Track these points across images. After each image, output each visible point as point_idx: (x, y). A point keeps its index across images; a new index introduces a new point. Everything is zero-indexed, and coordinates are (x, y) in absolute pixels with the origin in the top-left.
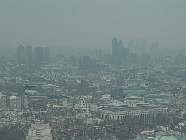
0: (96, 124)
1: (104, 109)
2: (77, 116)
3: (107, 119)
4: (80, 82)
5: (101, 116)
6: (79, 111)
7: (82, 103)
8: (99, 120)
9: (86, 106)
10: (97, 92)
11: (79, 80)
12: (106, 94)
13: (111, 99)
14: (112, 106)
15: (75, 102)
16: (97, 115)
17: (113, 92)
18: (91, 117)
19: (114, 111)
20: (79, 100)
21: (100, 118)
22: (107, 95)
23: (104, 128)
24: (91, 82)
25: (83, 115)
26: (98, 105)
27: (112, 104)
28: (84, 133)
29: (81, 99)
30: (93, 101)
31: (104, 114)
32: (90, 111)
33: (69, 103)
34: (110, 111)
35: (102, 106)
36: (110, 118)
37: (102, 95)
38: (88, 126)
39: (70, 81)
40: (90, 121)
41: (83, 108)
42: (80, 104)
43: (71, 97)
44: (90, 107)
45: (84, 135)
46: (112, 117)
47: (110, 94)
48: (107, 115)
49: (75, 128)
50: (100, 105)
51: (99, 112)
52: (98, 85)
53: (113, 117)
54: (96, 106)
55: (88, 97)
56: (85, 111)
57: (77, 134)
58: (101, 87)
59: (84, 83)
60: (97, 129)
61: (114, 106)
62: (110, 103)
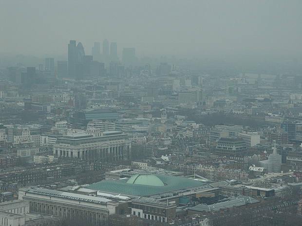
0: (47, 164)
1: (58, 142)
2: (19, 153)
3: (63, 155)
4: (23, 104)
5: (54, 152)
6: (21, 146)
7: (26, 135)
8: (51, 158)
9: (32, 139)
10: (48, 118)
11: (21, 102)
12: (60, 121)
13: (69, 128)
14: (69, 137)
15: (16, 133)
16: (48, 150)
17: (71, 118)
18: (39, 155)
19: (72, 144)
20: (22, 130)
21: (52, 155)
22: (63, 122)
23: (58, 168)
24: (38, 104)
25: (28, 152)
26: (49, 137)
27: (69, 134)
28: (30, 177)
29: (24, 129)
30: (41, 132)
31: (59, 149)
32: (38, 146)
33: (6, 136)
34: (67, 145)
35: (55, 137)
36: (68, 154)
37: (55, 122)
38: (35, 167)
39: (8, 104)
40: (38, 159)
41: (27, 142)
42: (23, 136)
43: (11, 126)
44: (38, 140)
45: (30, 180)
46: (70, 153)
47: (67, 121)
48: (62, 150)
49: (16, 170)
50: (52, 137)
51: (51, 147)
52: (49, 109)
53: (72, 153)
54: (47, 138)
55: (35, 126)
56: (30, 145)
57: (20, 178)
58: (54, 112)
59: (28, 106)
60: (48, 170)
61: (72, 138)
62: (66, 133)
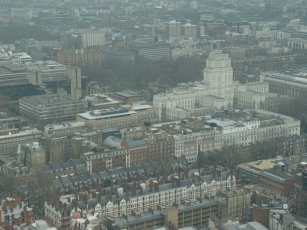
0: (282, 54)
1: (292, 37)
2: (261, 45)
3: (295, 47)
4: (263, 5)
5: (289, 45)
6: (262, 39)
7: (266, 30)
8: (286, 49)
9: (271, 34)
10: (284, 16)
11: (262, 3)
12: (294, 18)
13: (301, 24)
14: (301, 32)
15: (258, 29)
16: (284, 43)
17: (303, 16)
18: (276, 46)
19: (304, 38)
20: (263, 26)
21: (287, 47)
22: (296, 20)
23: (292, 58)
24: (276, 5)
25: (267, 44)
26: (285, 32)
27: (302, 30)
28: (269, 64)
29: (264, 25)
30: (278, 28)
31: (292, 42)
32: (276, 39)
33: (250, 31)
34: (299, 39)
35: (290, 32)
36: (300, 46)
37: (289, 20)
38: (273, 56)
39: (252, 5)
40: (275, 50)
41: (267, 36)
42: (263, 31)
43: (254, 23)
44: (276, 34)
45: (269, 67)
46: (301, 46)
47: (300, 18)
48: (295, 43)
49: (257, 59)
50: (287, 32)
51: (286, 40)
52: (285, 9)
53: (303, 45)
54: (283, 33)
55: (274, 23)
56: (269, 39)
57: (261, 65)
58: (289, 11)
59: (268, 6)
60: (283, 59)
61: (305, 33)
62: (299, 29)
